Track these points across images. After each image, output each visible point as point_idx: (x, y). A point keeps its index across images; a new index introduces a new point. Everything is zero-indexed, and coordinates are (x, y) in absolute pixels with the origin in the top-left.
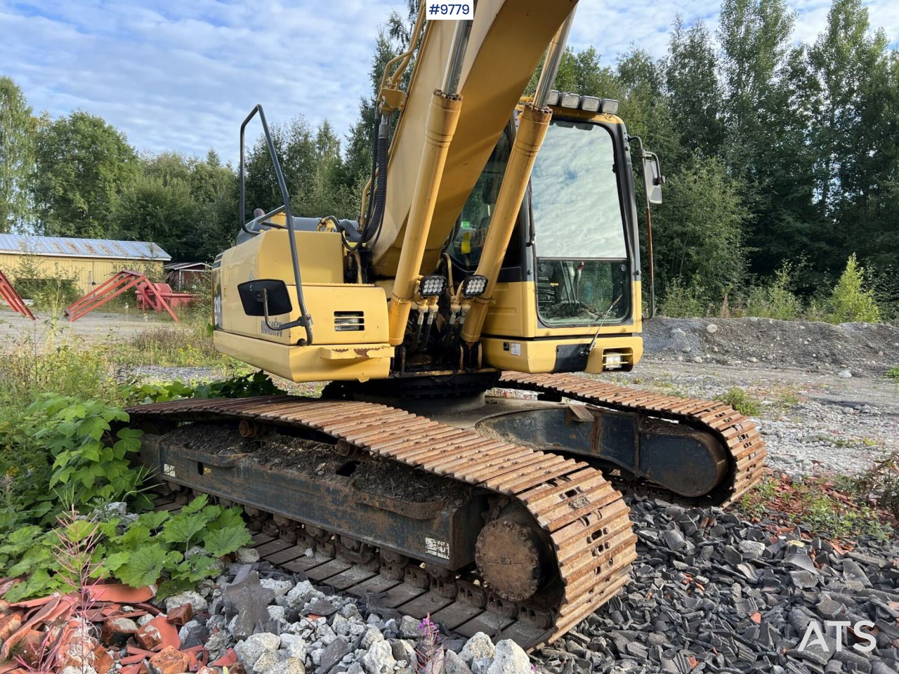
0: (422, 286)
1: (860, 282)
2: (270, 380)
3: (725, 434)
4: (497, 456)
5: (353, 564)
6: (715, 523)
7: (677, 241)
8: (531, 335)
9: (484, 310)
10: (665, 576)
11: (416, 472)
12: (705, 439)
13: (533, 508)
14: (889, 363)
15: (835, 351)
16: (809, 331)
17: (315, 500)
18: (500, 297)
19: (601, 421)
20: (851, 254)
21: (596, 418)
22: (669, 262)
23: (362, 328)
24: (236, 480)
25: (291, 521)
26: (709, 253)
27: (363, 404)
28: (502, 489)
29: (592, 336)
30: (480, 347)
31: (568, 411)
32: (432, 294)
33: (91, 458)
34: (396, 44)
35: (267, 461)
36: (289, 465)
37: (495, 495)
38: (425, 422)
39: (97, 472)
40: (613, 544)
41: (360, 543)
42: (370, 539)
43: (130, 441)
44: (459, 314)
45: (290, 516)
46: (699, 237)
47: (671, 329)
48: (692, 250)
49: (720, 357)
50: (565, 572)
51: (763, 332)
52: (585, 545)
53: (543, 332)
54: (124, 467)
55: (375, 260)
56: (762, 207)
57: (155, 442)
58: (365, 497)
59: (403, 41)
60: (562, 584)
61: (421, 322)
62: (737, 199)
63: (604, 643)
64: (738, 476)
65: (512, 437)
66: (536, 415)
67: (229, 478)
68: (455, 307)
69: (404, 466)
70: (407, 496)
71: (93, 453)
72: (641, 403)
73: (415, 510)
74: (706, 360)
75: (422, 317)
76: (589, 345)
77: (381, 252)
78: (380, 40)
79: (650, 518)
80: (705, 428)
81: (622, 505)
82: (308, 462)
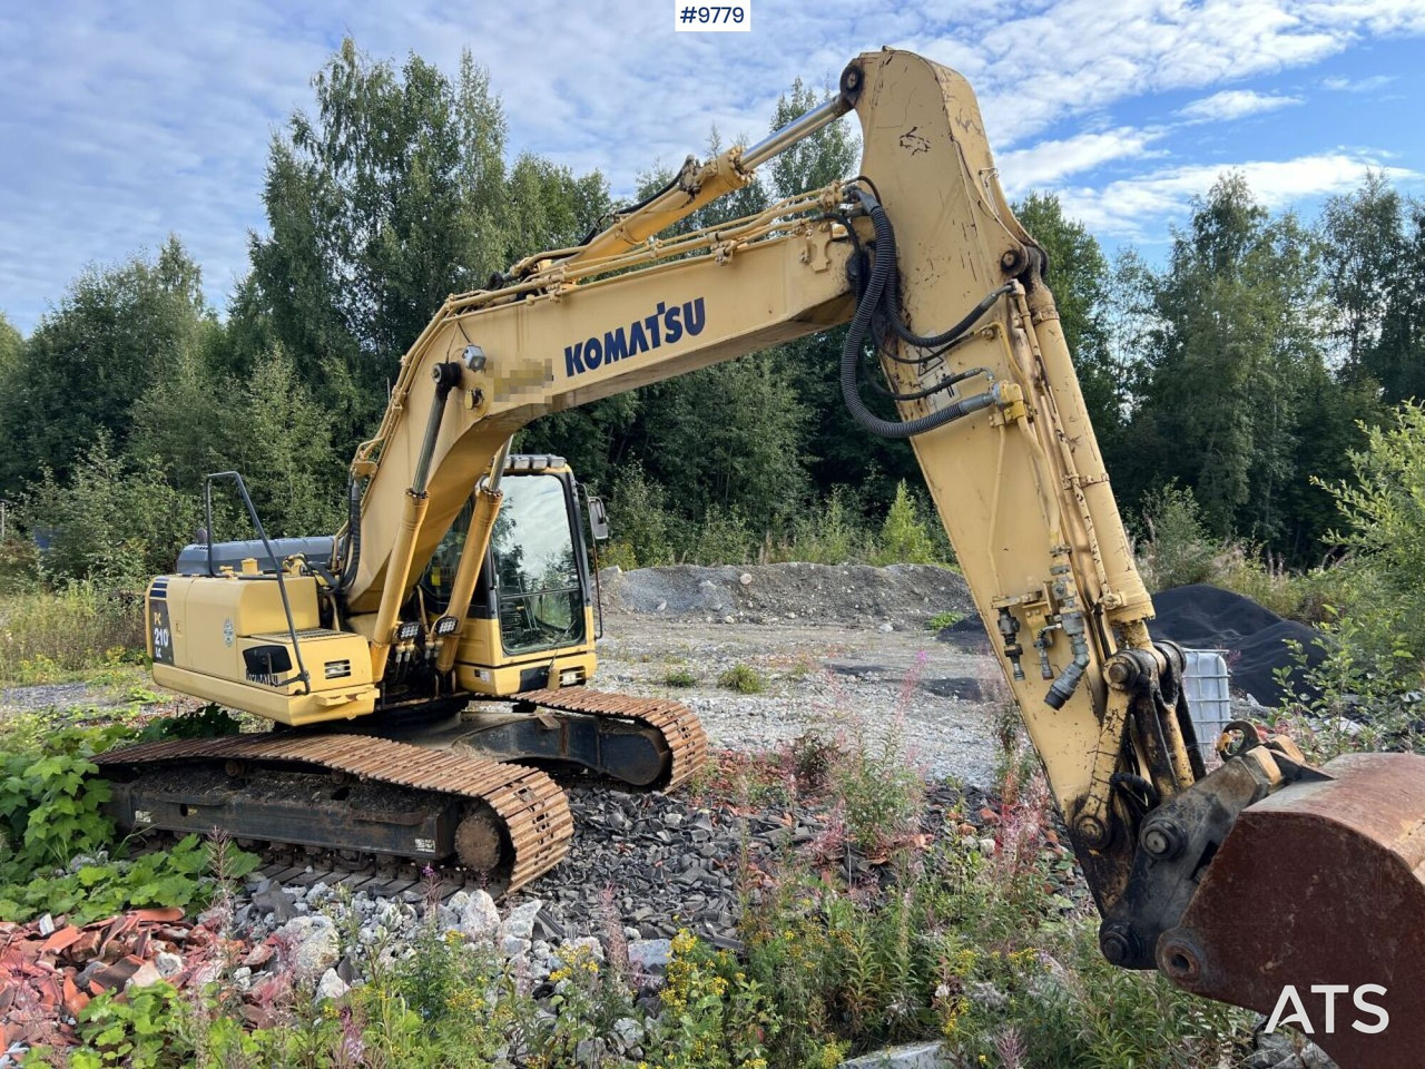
0: (400, 631)
1: (911, 513)
2: (225, 712)
3: (664, 730)
4: (470, 771)
5: (352, 872)
6: (652, 803)
7: (719, 450)
8: (497, 664)
9: (455, 645)
10: (605, 848)
11: (406, 790)
12: (650, 735)
13: (493, 804)
14: (933, 611)
15: (878, 600)
16: (853, 577)
17: (313, 824)
18: (469, 630)
19: (567, 728)
20: (900, 480)
21: (563, 725)
22: (711, 477)
23: (348, 674)
24: (227, 816)
25: (289, 845)
26: (759, 465)
27: (348, 737)
28: (472, 794)
29: (552, 658)
30: (454, 675)
31: (538, 722)
32: (409, 638)
33: (67, 811)
34: (302, 157)
35: (260, 795)
36: (285, 796)
37: (467, 799)
38: (407, 749)
39: (73, 825)
40: (552, 824)
41: (358, 853)
42: (368, 848)
43: (100, 792)
44: (433, 650)
45: (289, 840)
46: (746, 444)
47: (699, 581)
48: (738, 463)
49: (755, 614)
50: (516, 844)
51: (803, 581)
52: (530, 825)
53: (508, 660)
54: (96, 818)
55: (350, 601)
56: (827, 399)
57: (126, 790)
58: (363, 814)
59: (313, 153)
60: (514, 851)
61: (399, 660)
62: (792, 393)
63: (550, 894)
64: (675, 764)
65: (487, 750)
66: (508, 728)
67: (219, 815)
68: (430, 644)
69: (396, 787)
70: (398, 810)
71: (68, 807)
72: (599, 709)
73: (407, 818)
74: (739, 620)
75: (400, 656)
76: (548, 667)
77: (355, 595)
78: (274, 144)
79: (601, 807)
80: (648, 726)
81: (562, 796)
82: (303, 792)
